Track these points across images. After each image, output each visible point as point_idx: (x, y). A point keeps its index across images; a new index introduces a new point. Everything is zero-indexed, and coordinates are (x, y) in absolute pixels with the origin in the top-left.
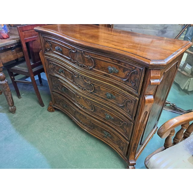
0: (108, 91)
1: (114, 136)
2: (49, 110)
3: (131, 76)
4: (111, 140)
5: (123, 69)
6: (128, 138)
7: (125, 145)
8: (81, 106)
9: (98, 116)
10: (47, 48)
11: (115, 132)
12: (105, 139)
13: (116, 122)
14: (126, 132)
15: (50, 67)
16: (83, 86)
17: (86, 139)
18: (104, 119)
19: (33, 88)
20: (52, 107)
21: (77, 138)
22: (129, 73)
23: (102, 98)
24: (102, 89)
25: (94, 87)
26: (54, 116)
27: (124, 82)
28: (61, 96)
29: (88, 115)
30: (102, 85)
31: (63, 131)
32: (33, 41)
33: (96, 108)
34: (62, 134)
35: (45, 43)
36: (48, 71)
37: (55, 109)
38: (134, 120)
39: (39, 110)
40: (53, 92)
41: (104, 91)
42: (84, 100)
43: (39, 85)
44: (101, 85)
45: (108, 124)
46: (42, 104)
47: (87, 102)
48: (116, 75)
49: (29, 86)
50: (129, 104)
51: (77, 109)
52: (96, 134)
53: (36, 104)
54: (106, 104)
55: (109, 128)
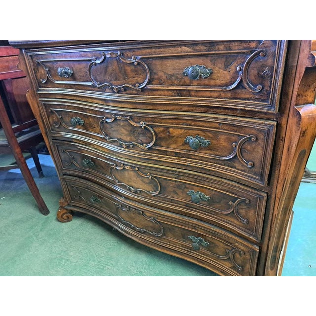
0: (190, 131)
1: (216, 242)
2: (61, 219)
3: (247, 69)
4: (209, 253)
5: (224, 59)
6: (255, 236)
7: (248, 256)
8: (129, 189)
9: (172, 201)
10: (41, 78)
11: (218, 230)
12: (194, 254)
13: (218, 205)
14: (248, 222)
15: (51, 121)
16: (128, 139)
17: (149, 265)
18: (186, 205)
19: (26, 184)
20: (65, 211)
21: (129, 267)
22: (242, 64)
23: (176, 154)
24: (176, 132)
25: (155, 132)
26: (73, 230)
27: (229, 95)
28: (82, 181)
29: (147, 207)
30: (174, 121)
31: (96, 258)
32: (13, 79)
33: (164, 183)
34: (93, 263)
35: (36, 70)
36: (49, 130)
37: (72, 213)
38: (268, 184)
39: (39, 222)
40: (65, 176)
41: (181, 137)
42: (135, 170)
43: (38, 176)
44: (170, 121)
45: (199, 214)
46: (44, 210)
47: (141, 174)
48: (206, 82)
49: (15, 182)
50: (249, 147)
51: (122, 199)
52: (171, 247)
53: (31, 211)
54: (187, 167)
55: (201, 223)
